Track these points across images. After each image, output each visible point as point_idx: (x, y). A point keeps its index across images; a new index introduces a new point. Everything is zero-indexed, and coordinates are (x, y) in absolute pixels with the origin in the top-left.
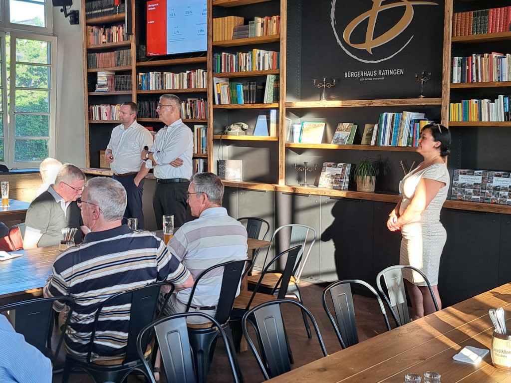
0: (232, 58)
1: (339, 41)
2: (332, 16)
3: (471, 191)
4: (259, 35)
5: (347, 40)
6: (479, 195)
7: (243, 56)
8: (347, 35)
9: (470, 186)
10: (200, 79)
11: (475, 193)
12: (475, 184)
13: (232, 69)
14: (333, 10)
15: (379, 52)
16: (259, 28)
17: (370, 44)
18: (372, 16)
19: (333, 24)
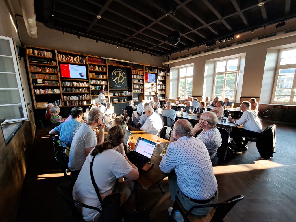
0: (95, 81)
4: (102, 78)
7: (98, 81)
8: (115, 80)
10: (86, 85)
13: (95, 83)
15: (120, 83)
16: (101, 76)
17: (119, 82)
18: (119, 78)
19: (112, 78)
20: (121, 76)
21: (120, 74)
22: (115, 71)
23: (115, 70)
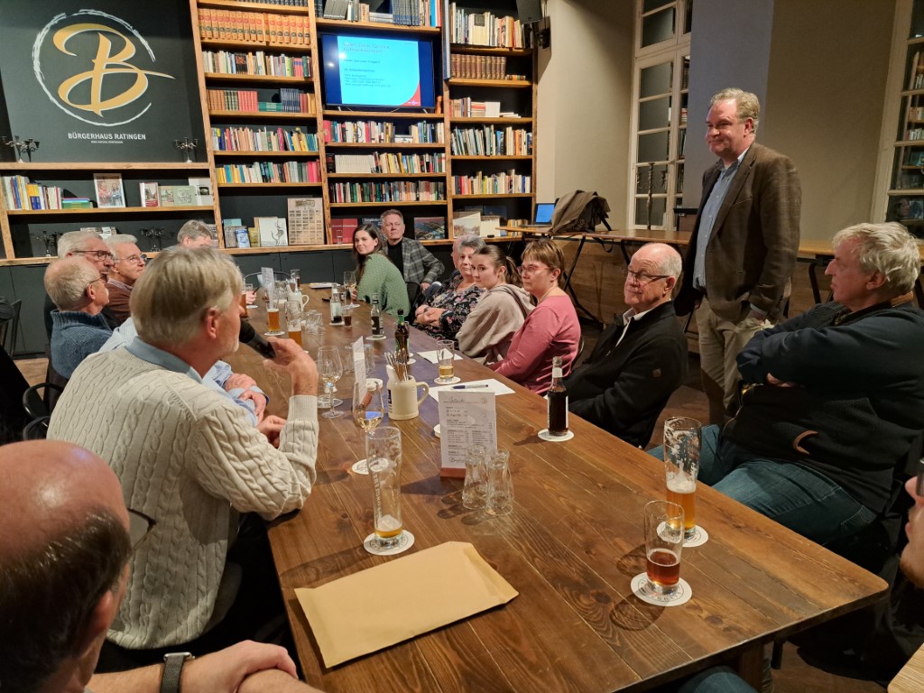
1: (52, 98)
2: (37, 70)
5: (65, 99)
8: (65, 94)
14: (36, 63)
18: (95, 76)
19: (39, 78)
22: (63, 24)
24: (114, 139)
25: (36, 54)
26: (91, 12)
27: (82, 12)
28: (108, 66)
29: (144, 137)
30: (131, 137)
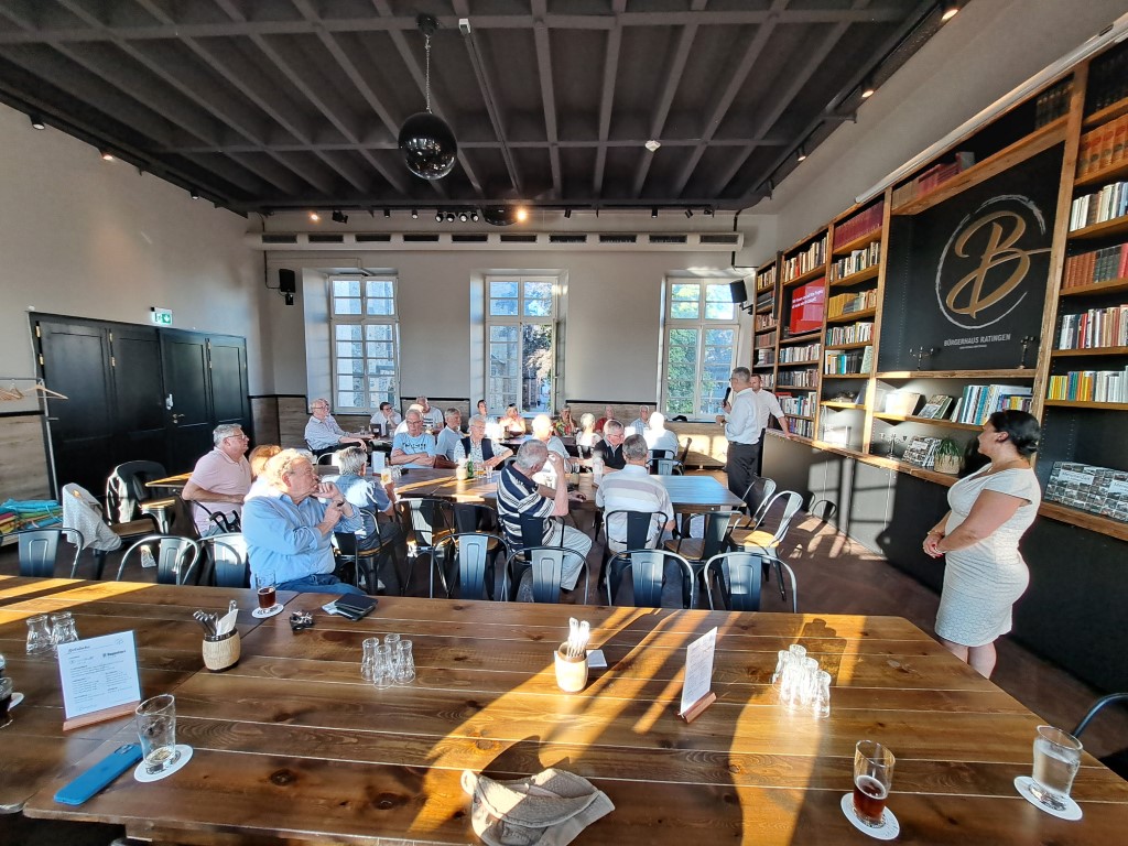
0: (840, 332)
1: (942, 307)
2: (938, 281)
3: (1075, 493)
4: (862, 309)
5: (951, 306)
6: (1084, 500)
7: (848, 329)
8: (950, 300)
9: (1074, 487)
10: (816, 352)
11: (1080, 497)
12: (1081, 484)
13: (839, 342)
14: (939, 274)
15: (983, 316)
16: (862, 302)
17: (976, 307)
18: (979, 276)
19: (937, 289)
20: (1006, 248)
21: (998, 230)
22: (965, 227)
23: (967, 218)
24: (979, 343)
25: (940, 267)
26: (993, 200)
27: (984, 205)
28: (995, 258)
29: (1008, 337)
30: (996, 338)
